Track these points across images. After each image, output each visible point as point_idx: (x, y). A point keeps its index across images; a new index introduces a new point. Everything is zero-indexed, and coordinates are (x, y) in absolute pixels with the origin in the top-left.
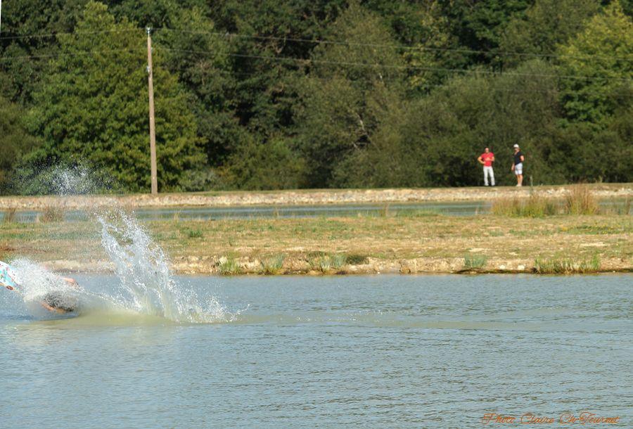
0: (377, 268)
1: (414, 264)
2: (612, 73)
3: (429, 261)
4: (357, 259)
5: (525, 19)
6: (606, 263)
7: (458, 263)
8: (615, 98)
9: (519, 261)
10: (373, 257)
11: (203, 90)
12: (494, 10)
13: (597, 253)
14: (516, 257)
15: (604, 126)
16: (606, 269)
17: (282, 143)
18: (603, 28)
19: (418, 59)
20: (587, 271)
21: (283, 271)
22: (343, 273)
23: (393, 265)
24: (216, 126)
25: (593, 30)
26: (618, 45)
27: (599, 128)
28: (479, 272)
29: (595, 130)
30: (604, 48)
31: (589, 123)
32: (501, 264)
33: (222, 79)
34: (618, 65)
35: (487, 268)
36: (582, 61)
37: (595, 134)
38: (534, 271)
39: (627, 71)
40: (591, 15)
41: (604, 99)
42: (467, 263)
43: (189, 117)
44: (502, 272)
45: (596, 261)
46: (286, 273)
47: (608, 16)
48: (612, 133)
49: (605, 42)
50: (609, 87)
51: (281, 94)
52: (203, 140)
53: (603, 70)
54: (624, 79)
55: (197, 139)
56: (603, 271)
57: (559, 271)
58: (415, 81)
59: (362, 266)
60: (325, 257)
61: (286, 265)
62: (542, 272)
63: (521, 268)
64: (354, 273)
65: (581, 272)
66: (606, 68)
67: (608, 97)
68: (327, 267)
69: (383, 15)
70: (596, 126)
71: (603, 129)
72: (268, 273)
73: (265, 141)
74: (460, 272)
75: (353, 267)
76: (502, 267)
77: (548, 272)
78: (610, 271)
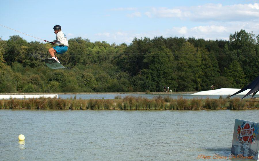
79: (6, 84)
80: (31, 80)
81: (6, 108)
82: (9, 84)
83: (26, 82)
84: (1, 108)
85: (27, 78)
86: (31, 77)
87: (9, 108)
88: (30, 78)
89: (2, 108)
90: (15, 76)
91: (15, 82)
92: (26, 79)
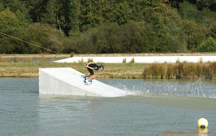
2: (7, 26)
6: (5, 75)
8: (8, 32)
13: (3, 72)
16: (5, 76)
18: (5, 14)
25: (2, 14)
26: (9, 19)
27: (4, 40)
29: (3, 40)
30: (5, 19)
31: (1, 39)
34: (9, 24)
37: (3, 41)
39: (11, 25)
40: (2, 11)
41: (5, 32)
45: (2, 74)
47: (6, 11)
48: (7, 41)
49: (5, 18)
50: (6, 29)
53: (5, 25)
54: (10, 27)
56: (5, 77)
66: (6, 24)
67: (6, 32)
70: (3, 39)
71: (5, 40)
78: (6, 77)
79: (170, 38)
80: (212, 31)
81: (170, 77)
82: (175, 38)
83: (203, 35)
84: (162, 78)
85: (204, 28)
86: (211, 26)
87: (175, 77)
88: (209, 28)
89: (164, 77)
90: (185, 25)
91: (185, 36)
92: (203, 30)
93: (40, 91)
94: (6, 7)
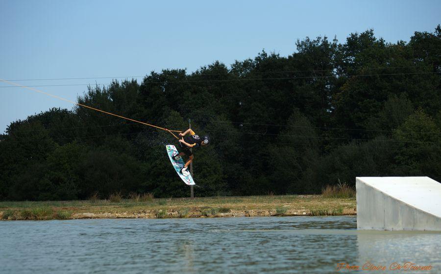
0: (234, 214)
1: (252, 212)
2: (419, 142)
3: (259, 211)
4: (225, 210)
5: (378, 117)
7: (274, 211)
8: (420, 154)
9: (304, 210)
10: (233, 209)
11: (227, 153)
12: (364, 113)
14: (303, 209)
15: (414, 167)
16: (346, 213)
17: (265, 178)
18: (415, 121)
19: (329, 137)
20: (336, 215)
21: (188, 216)
22: (217, 216)
23: (242, 213)
24: (233, 170)
26: (422, 128)
27: (412, 168)
28: (283, 215)
30: (415, 130)
31: (407, 166)
32: (294, 212)
33: (236, 148)
34: (422, 138)
35: (288, 214)
36: (404, 136)
38: (310, 215)
39: (426, 141)
40: (409, 114)
41: (415, 154)
42: (277, 211)
43: (219, 166)
44: (294, 215)
45: (341, 210)
46: (190, 217)
50: (418, 149)
51: (265, 155)
52: (226, 176)
55: (223, 175)
56: (345, 215)
57: (322, 214)
58: (327, 147)
59: (227, 214)
60: (208, 209)
61: (191, 213)
62: (313, 215)
63: (304, 213)
64: (222, 216)
65: (333, 215)
66: (416, 139)
67: (417, 154)
68: (210, 214)
69: (312, 116)
72: (181, 217)
73: (257, 177)
74: (274, 216)
75: (222, 214)
76: (295, 213)
77: (316, 215)
93: (358, 226)
94: (416, 107)
